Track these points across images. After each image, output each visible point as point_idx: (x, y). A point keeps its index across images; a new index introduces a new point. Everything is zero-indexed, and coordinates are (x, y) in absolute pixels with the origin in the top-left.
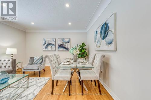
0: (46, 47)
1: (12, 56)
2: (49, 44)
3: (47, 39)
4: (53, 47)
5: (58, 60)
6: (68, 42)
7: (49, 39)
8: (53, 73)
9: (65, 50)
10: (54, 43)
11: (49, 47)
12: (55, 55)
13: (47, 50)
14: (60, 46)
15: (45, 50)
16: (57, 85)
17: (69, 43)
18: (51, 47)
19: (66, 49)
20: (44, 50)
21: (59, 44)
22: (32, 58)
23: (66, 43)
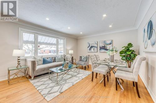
0: (90, 49)
1: (71, 55)
2: (92, 47)
3: (91, 43)
4: (95, 49)
5: (98, 59)
7: (92, 43)
8: (93, 67)
10: (96, 46)
11: (92, 49)
12: (95, 55)
13: (90, 51)
14: (101, 48)
15: (89, 51)
16: (96, 78)
17: (111, 45)
21: (101, 46)
22: (81, 57)
23: (107, 44)
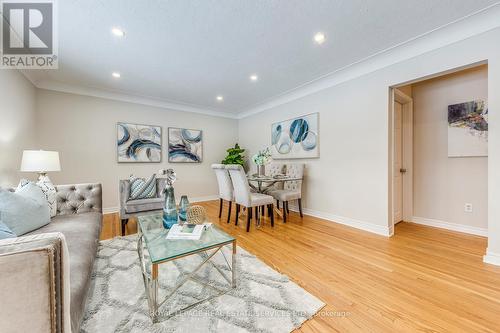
0: (129, 152)
2: (138, 144)
3: (133, 126)
4: (154, 151)
6: (198, 140)
7: (140, 127)
9: (189, 160)
10: (157, 140)
11: (142, 153)
13: (132, 159)
14: (174, 150)
15: (127, 160)
17: (200, 143)
18: (148, 152)
19: (193, 157)
20: (124, 158)
21: (173, 144)
23: (192, 141)
